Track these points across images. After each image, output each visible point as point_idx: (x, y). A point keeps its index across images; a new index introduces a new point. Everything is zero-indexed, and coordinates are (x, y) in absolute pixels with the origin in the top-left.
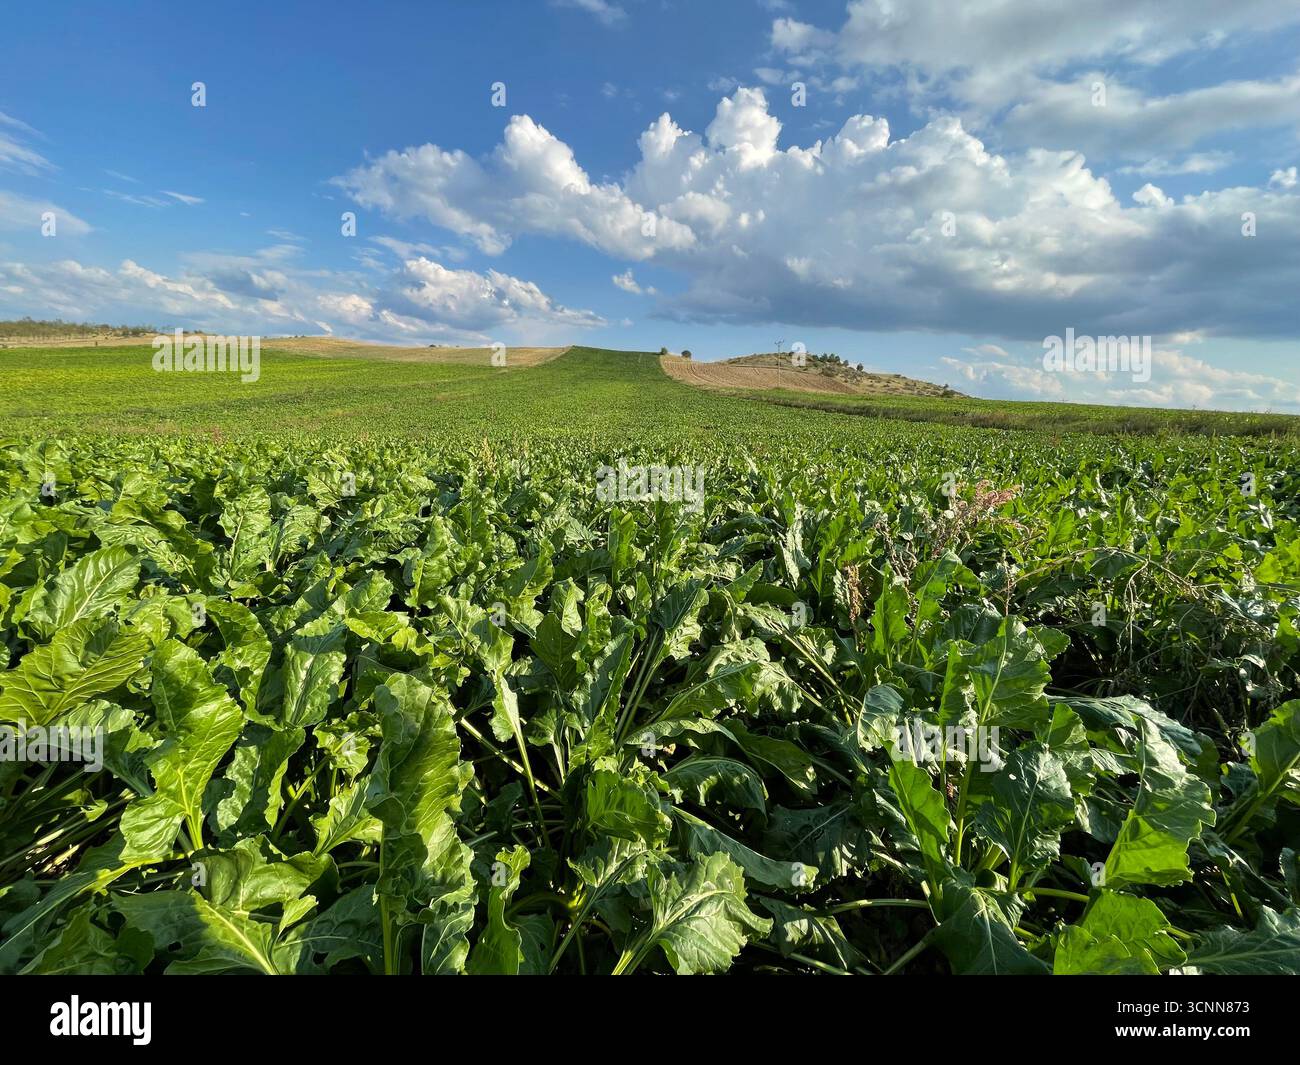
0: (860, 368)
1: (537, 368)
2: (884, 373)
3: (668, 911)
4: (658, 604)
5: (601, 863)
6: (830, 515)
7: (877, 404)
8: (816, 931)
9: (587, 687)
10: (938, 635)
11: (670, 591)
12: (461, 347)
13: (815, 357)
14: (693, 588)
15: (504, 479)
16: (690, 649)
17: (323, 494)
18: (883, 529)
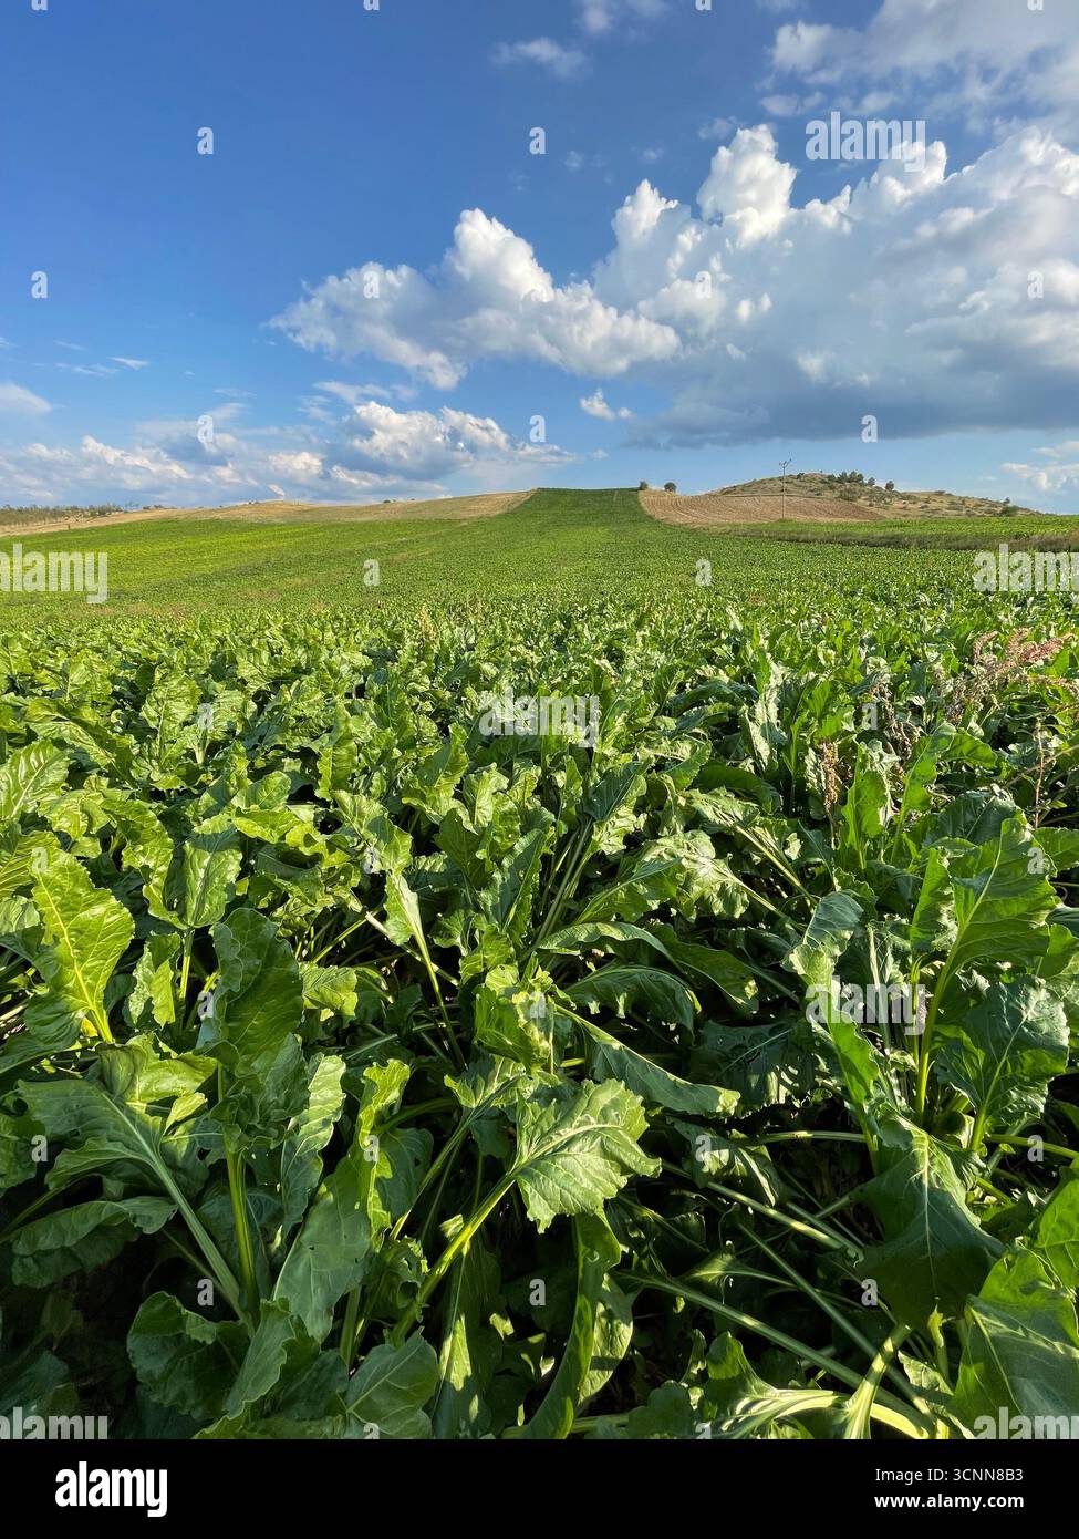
0: (890, 486)
1: (499, 517)
2: (923, 491)
3: (534, 1145)
4: (591, 792)
5: (481, 1082)
6: (817, 678)
7: (909, 531)
8: (738, 1162)
9: (496, 888)
10: (932, 829)
11: (604, 776)
12: (417, 500)
13: (831, 477)
14: (629, 774)
15: (444, 651)
16: (624, 843)
17: (252, 677)
18: (883, 694)
